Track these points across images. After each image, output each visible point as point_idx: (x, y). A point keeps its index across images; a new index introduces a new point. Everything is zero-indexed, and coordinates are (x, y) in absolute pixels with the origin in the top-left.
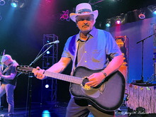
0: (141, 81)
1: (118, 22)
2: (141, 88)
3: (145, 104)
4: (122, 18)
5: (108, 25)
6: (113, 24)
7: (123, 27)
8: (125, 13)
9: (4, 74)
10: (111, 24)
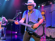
0: (51, 26)
1: (43, 6)
2: (51, 29)
3: (52, 34)
4: (44, 4)
5: (39, 7)
6: (41, 6)
7: (44, 7)
8: (45, 2)
9: (3, 24)
10: (40, 6)
